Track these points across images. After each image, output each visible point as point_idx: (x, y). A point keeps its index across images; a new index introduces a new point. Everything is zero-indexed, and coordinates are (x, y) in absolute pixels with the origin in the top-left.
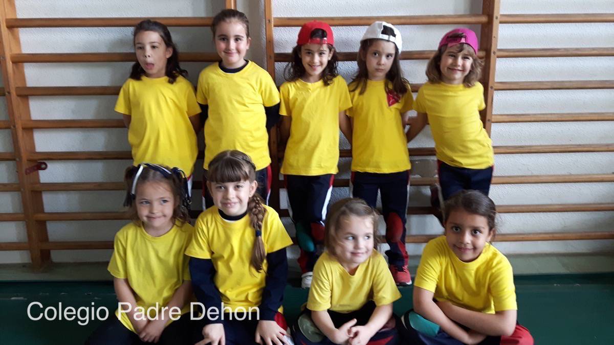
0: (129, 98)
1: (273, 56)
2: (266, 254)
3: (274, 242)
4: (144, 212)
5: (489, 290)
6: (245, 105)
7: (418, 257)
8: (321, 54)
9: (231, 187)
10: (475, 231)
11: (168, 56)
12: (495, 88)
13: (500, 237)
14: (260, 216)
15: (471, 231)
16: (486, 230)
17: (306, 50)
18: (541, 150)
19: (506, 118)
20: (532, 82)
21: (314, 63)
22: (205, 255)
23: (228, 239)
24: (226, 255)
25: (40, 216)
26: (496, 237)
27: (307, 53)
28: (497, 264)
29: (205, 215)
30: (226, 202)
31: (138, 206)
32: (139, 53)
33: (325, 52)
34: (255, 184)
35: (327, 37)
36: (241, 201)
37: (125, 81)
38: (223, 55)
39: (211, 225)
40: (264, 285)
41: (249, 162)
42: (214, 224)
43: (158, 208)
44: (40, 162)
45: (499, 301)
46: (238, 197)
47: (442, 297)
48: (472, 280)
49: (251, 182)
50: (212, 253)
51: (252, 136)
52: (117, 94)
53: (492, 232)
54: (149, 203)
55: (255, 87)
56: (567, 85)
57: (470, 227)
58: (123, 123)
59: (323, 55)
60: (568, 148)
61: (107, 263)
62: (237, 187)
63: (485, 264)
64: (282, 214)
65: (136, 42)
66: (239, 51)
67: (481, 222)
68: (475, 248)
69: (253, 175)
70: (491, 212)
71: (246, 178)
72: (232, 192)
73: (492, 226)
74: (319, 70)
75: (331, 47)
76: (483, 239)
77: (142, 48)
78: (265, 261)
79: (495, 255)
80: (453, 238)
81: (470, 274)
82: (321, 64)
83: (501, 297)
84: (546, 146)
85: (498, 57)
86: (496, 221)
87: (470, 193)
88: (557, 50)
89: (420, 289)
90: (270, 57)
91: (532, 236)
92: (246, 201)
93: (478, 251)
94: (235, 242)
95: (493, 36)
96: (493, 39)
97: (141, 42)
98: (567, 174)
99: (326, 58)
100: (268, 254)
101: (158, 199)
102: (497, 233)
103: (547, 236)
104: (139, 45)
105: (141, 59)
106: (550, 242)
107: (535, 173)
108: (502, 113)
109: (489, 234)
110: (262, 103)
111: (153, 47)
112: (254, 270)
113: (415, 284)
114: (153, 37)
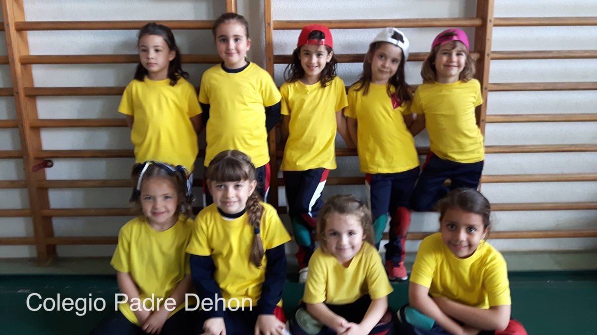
0: (132, 100)
1: (272, 58)
2: (265, 251)
3: (272, 239)
4: (148, 208)
5: (483, 286)
6: (245, 104)
7: (414, 254)
8: (319, 55)
9: (231, 186)
10: (470, 229)
11: (171, 59)
12: (489, 89)
13: (494, 235)
14: (258, 214)
15: (467, 229)
16: (481, 228)
17: (305, 51)
18: (534, 150)
19: (500, 119)
20: (525, 83)
21: (311, 63)
22: (204, 252)
23: (227, 237)
24: (225, 253)
25: (46, 212)
26: (491, 234)
27: (305, 54)
28: (491, 260)
29: (205, 213)
30: (225, 200)
31: (143, 201)
32: (142, 55)
33: (322, 53)
34: (254, 184)
35: (325, 38)
36: (240, 200)
37: (128, 82)
38: (223, 55)
39: (210, 222)
40: (263, 280)
41: (249, 162)
42: (213, 222)
43: (161, 204)
44: (46, 160)
45: (493, 297)
46: (238, 196)
47: (437, 292)
48: (466, 276)
49: (251, 181)
50: (212, 250)
51: (251, 135)
52: (121, 94)
53: (486, 230)
54: (153, 199)
55: (255, 86)
56: (559, 87)
57: (465, 225)
58: (126, 123)
59: (321, 56)
60: (560, 148)
61: (110, 258)
62: (237, 187)
63: (480, 261)
64: (280, 211)
65: (140, 45)
66: (238, 52)
67: (476, 220)
68: (470, 245)
69: (253, 175)
70: (486, 210)
71: (246, 177)
72: (232, 191)
73: (486, 224)
74: (317, 71)
75: (329, 49)
76: (478, 236)
77: (146, 51)
78: (264, 257)
79: (489, 252)
80: (448, 235)
81: (465, 270)
82: (319, 65)
83: (495, 293)
84: (538, 145)
85: (493, 59)
86: (490, 219)
87: (465, 191)
88: (550, 52)
89: (415, 285)
90: (270, 59)
91: (525, 233)
92: (245, 200)
93: (473, 249)
94: (234, 240)
95: (487, 38)
96: (487, 41)
97: (145, 45)
98: (559, 173)
99: (325, 59)
100: (268, 251)
101: (161, 196)
102: (491, 230)
103: (541, 234)
104: (144, 48)
105: (144, 61)
106: (543, 239)
107: (529, 172)
108: (496, 114)
109: (484, 232)
110: (262, 102)
111: (157, 51)
112: (253, 267)
113: (411, 279)
114: (158, 40)
